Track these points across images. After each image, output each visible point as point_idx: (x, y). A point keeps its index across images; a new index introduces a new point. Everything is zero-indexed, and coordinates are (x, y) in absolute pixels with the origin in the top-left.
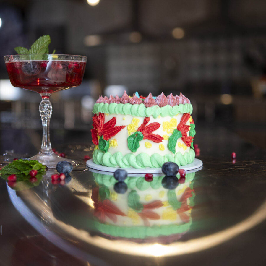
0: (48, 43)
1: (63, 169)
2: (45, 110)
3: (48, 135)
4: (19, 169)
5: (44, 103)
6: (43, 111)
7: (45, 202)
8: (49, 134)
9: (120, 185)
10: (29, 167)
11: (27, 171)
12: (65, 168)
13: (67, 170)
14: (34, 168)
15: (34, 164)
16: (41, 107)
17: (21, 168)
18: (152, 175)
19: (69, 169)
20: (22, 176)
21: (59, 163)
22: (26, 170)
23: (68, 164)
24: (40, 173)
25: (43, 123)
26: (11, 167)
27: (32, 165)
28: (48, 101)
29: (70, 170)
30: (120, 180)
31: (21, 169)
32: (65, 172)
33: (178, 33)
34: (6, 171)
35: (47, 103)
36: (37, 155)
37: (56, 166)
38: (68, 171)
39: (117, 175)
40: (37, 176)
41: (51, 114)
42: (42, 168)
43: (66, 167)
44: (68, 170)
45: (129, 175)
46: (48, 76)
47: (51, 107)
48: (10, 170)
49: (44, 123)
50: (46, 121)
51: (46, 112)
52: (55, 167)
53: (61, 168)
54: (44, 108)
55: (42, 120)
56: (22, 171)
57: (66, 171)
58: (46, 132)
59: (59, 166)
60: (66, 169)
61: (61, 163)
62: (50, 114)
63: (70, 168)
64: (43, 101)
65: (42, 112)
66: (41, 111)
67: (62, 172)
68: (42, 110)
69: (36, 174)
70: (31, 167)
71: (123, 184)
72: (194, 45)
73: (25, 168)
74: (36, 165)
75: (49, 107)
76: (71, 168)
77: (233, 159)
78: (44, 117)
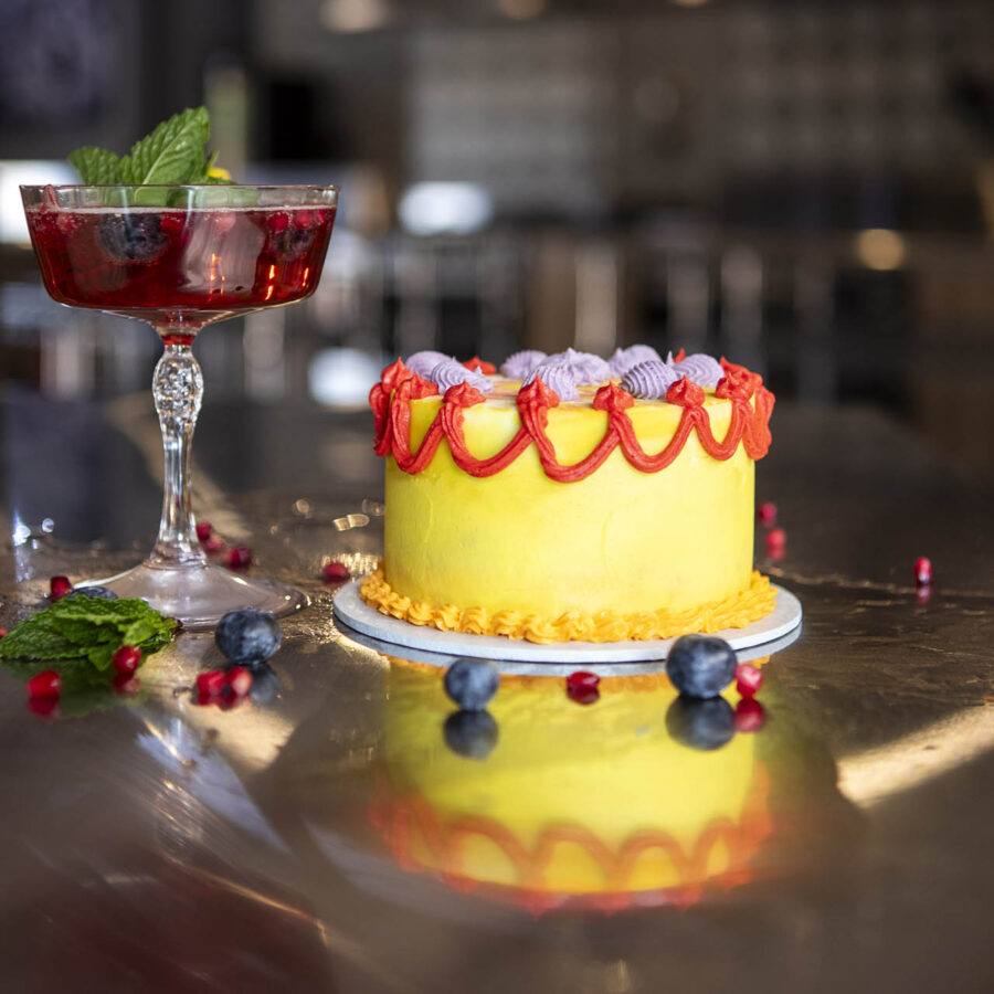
0: (198, 134)
1: (245, 644)
5: (173, 363)
10: (113, 633)
11: (104, 649)
12: (252, 639)
13: (258, 647)
14: (132, 637)
15: (129, 622)
16: (159, 378)
17: (80, 635)
18: (598, 682)
19: (268, 645)
21: (229, 619)
22: (99, 645)
23: (263, 623)
25: (165, 438)
26: (41, 628)
27: (122, 628)
28: (189, 355)
29: (269, 648)
31: (81, 640)
32: (250, 654)
35: (188, 364)
38: (265, 650)
41: (198, 407)
42: (161, 631)
43: (253, 634)
44: (263, 646)
47: (199, 380)
48: (36, 638)
49: (171, 439)
50: (177, 434)
51: (178, 401)
53: (233, 637)
55: (164, 427)
56: (80, 647)
57: (254, 651)
58: (177, 473)
59: (227, 632)
60: (254, 643)
61: (234, 620)
62: (192, 405)
63: (270, 640)
64: (167, 355)
65: (163, 398)
66: (158, 397)
67: (240, 654)
68: (163, 393)
70: (120, 635)
71: (481, 720)
72: (753, 28)
74: (137, 624)
75: (189, 378)
76: (276, 640)
77: (920, 584)
78: (172, 419)
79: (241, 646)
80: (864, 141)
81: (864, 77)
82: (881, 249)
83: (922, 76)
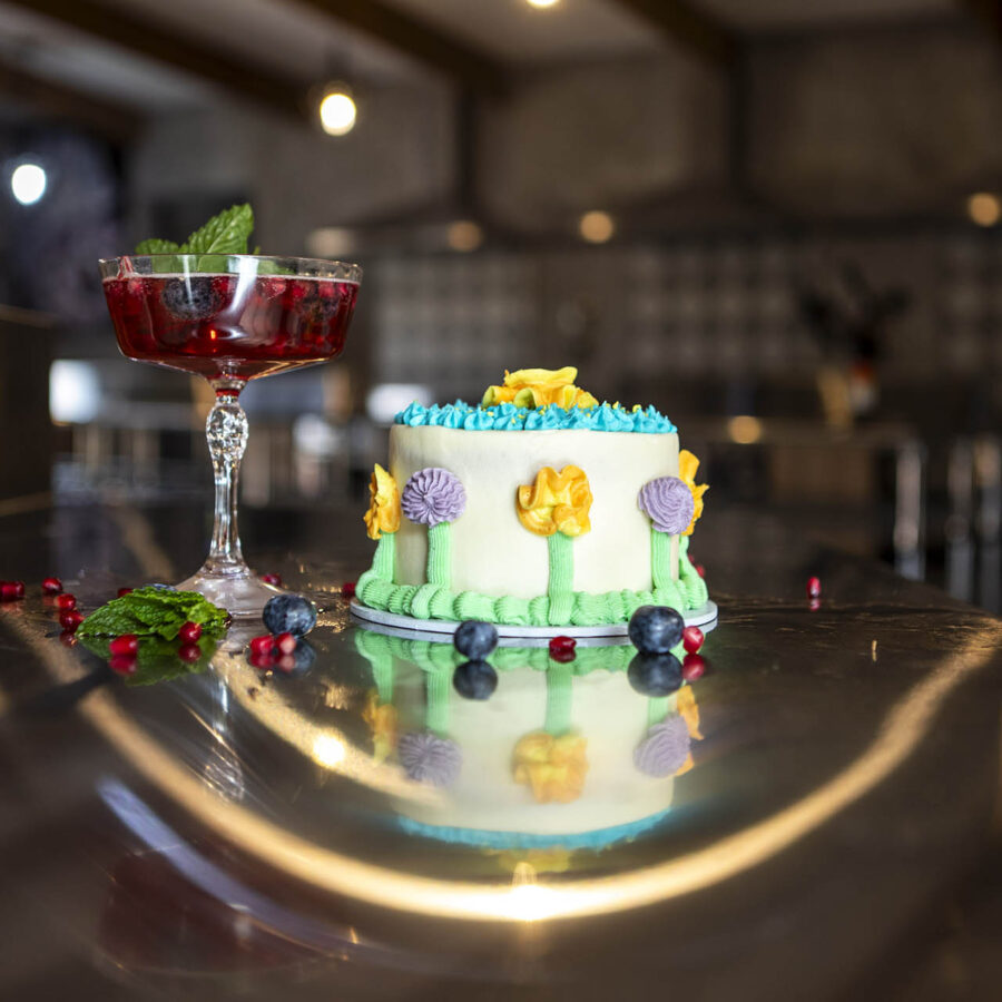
0: (243, 227)
1: (287, 621)
2: (225, 434)
3: (232, 514)
4: (142, 619)
5: (223, 412)
6: (219, 437)
7: (218, 731)
8: (235, 512)
9: (474, 671)
10: (177, 613)
11: (170, 627)
12: (293, 618)
13: (298, 623)
14: (193, 616)
15: (190, 604)
16: (212, 423)
17: (150, 616)
18: (574, 643)
19: (306, 621)
20: (152, 640)
21: (275, 602)
22: (166, 624)
23: (302, 605)
24: (209, 633)
25: (216, 475)
26: (116, 614)
27: (184, 609)
28: (237, 404)
30: (474, 655)
31: (151, 620)
33: (596, 226)
34: (99, 624)
35: (234, 411)
36: (194, 577)
37: (261, 611)
38: (303, 626)
39: (465, 641)
40: (202, 642)
41: (244, 444)
42: (216, 617)
43: (294, 614)
44: (303, 623)
45: (501, 642)
46: (241, 324)
47: (246, 425)
48: (111, 621)
49: (222, 474)
50: (225, 471)
51: (227, 440)
52: (261, 616)
53: (278, 615)
54: (221, 426)
55: (215, 464)
56: (151, 626)
57: (295, 627)
58: (226, 504)
59: (273, 611)
60: (296, 620)
61: (279, 602)
62: (240, 445)
63: (309, 618)
65: (214, 439)
66: (210, 438)
67: (284, 628)
68: (215, 435)
69: (198, 636)
70: (184, 615)
71: (483, 668)
72: (646, 264)
73: (163, 617)
74: (197, 607)
75: (237, 423)
77: (811, 597)
78: (222, 456)
79: (284, 622)
80: (731, 353)
81: (731, 304)
82: (745, 430)
83: (776, 303)
